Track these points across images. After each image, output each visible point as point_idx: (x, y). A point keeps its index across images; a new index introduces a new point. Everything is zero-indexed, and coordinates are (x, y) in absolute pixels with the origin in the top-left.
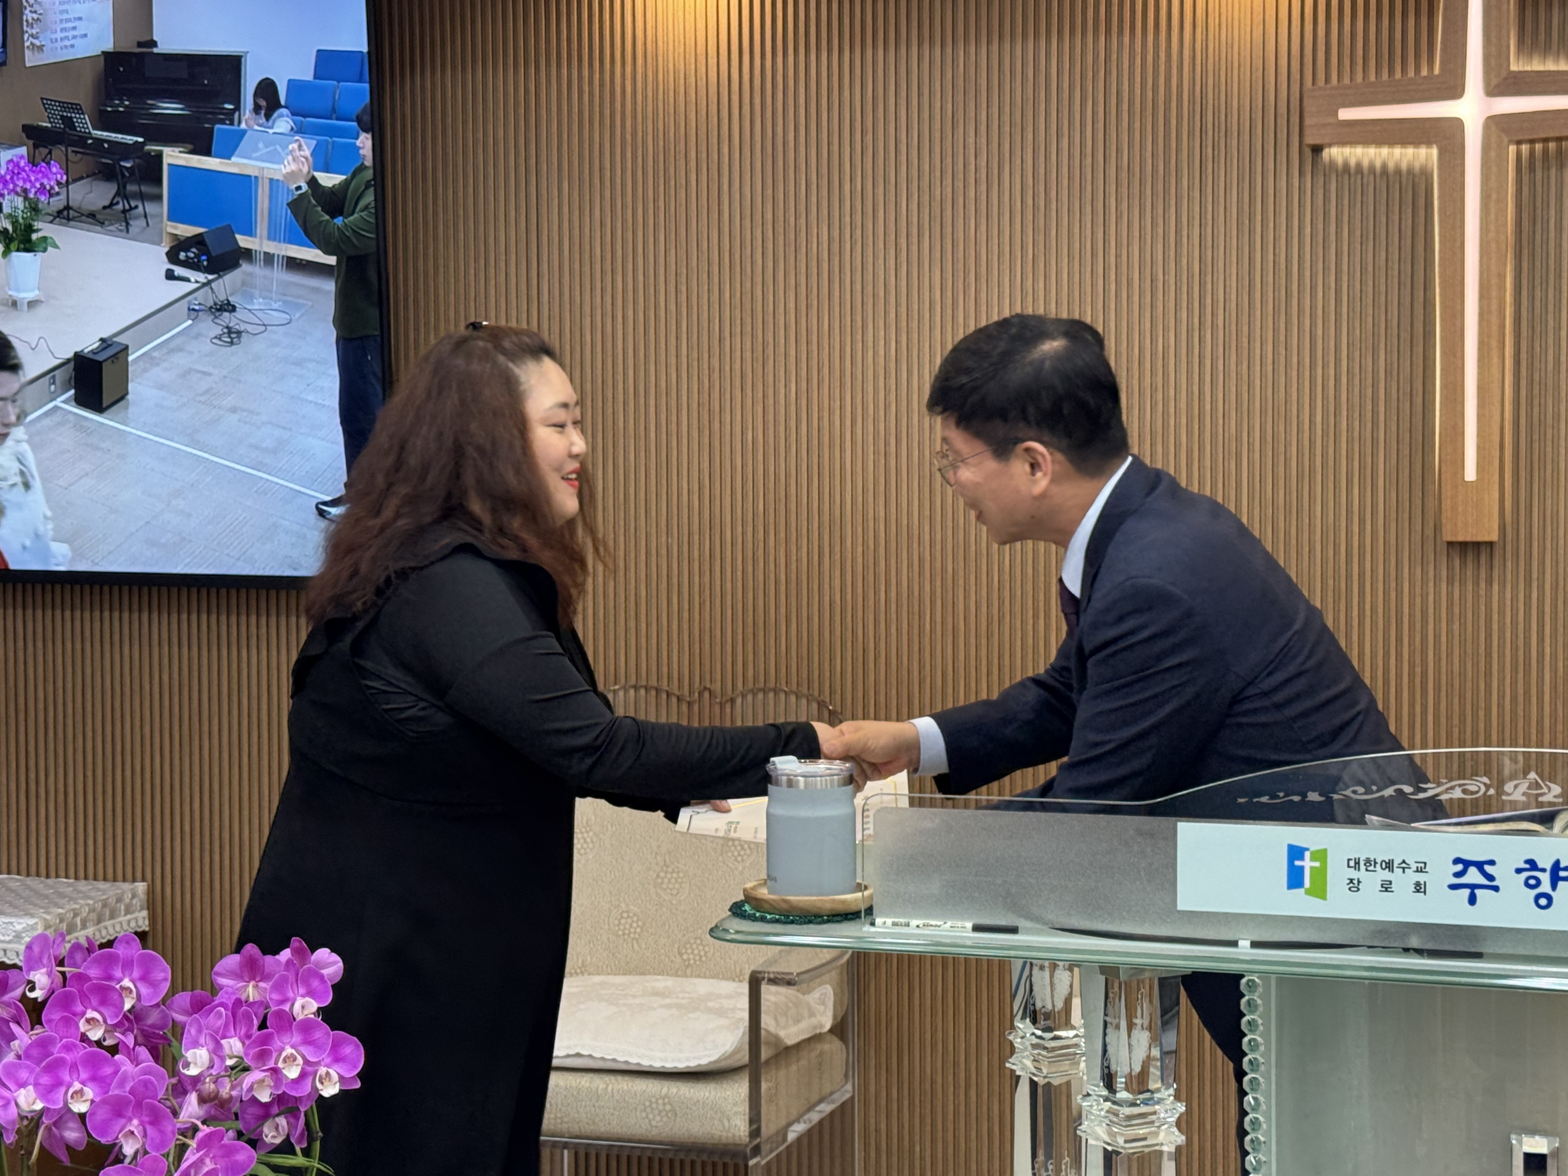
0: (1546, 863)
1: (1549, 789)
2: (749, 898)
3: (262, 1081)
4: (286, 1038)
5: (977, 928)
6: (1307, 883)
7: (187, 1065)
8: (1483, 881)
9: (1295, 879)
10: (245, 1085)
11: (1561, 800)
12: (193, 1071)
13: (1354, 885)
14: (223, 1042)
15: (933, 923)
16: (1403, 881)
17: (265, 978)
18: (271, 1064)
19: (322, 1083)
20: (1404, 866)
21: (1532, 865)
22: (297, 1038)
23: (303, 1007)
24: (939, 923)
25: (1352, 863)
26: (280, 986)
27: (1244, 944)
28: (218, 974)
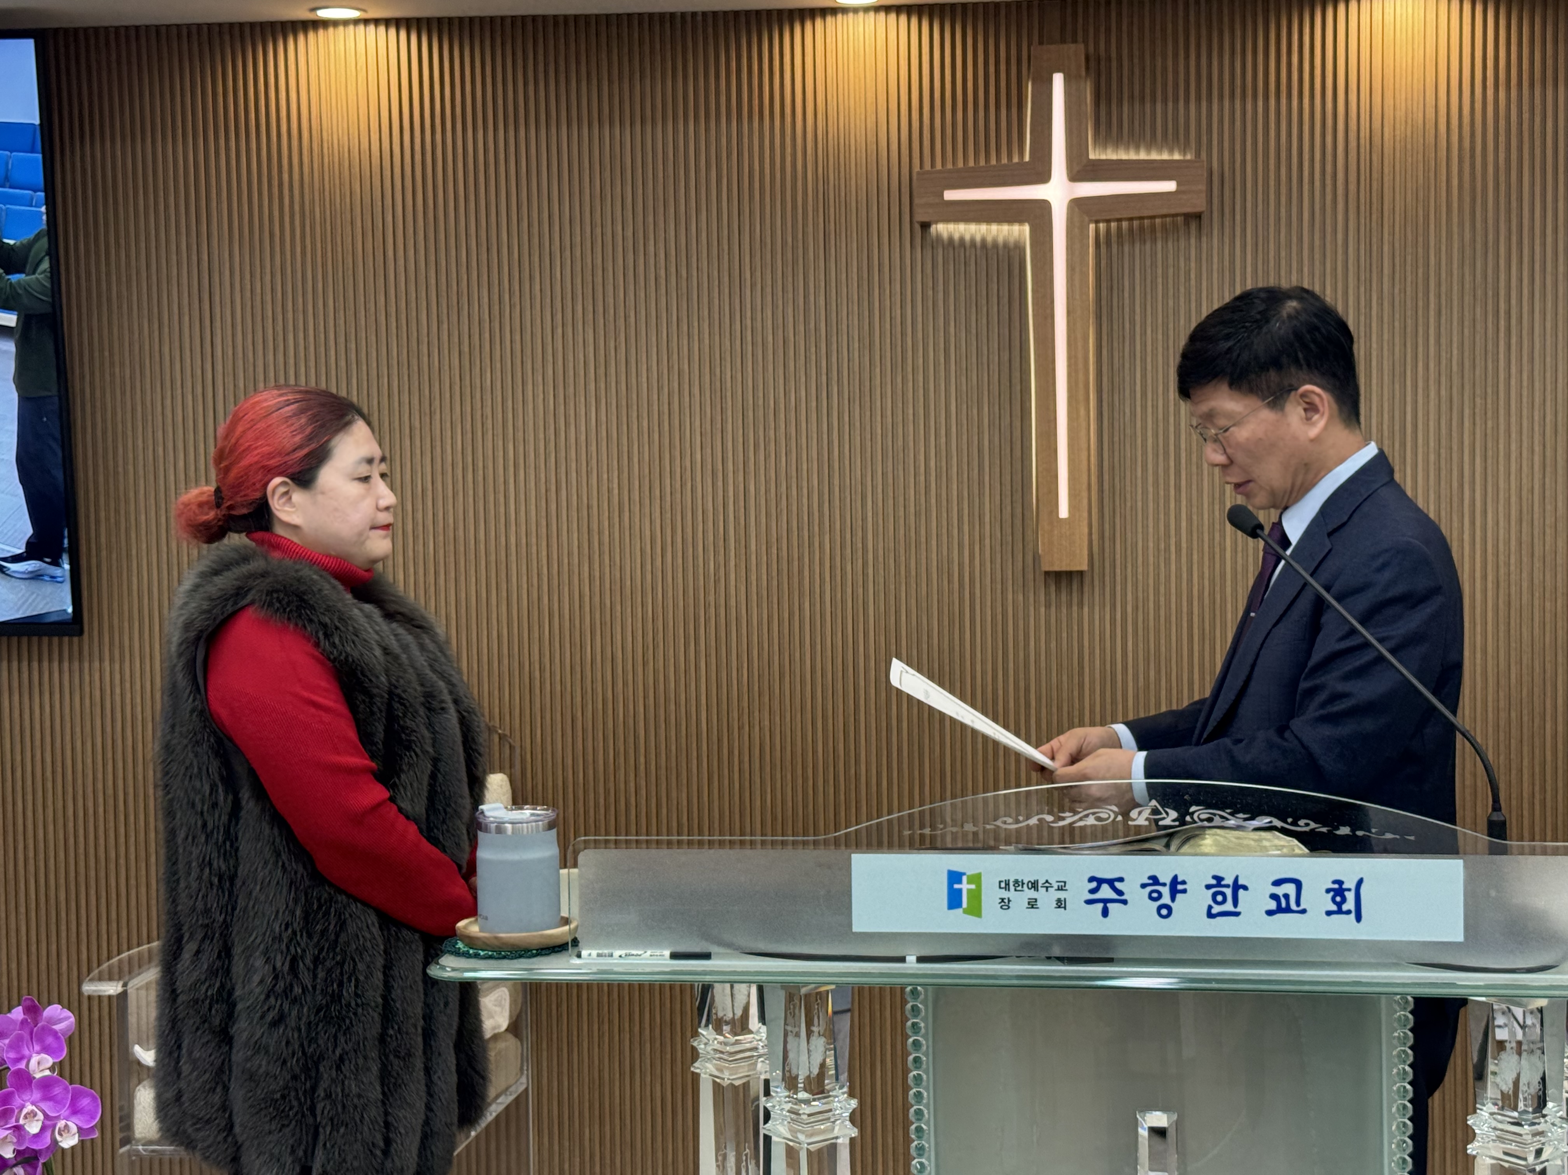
0: (1166, 878)
1: (1167, 813)
2: (462, 936)
3: (5, 1138)
4: (27, 1095)
5: (674, 956)
6: (965, 905)
8: (1114, 896)
9: (954, 900)
11: (1177, 823)
13: (1005, 904)
15: (634, 952)
16: (1046, 899)
18: (13, 1122)
19: (61, 1135)
20: (1047, 885)
21: (1155, 880)
22: (36, 1095)
23: (39, 1064)
24: (639, 952)
25: (1003, 885)
26: (15, 1044)
27: (911, 959)
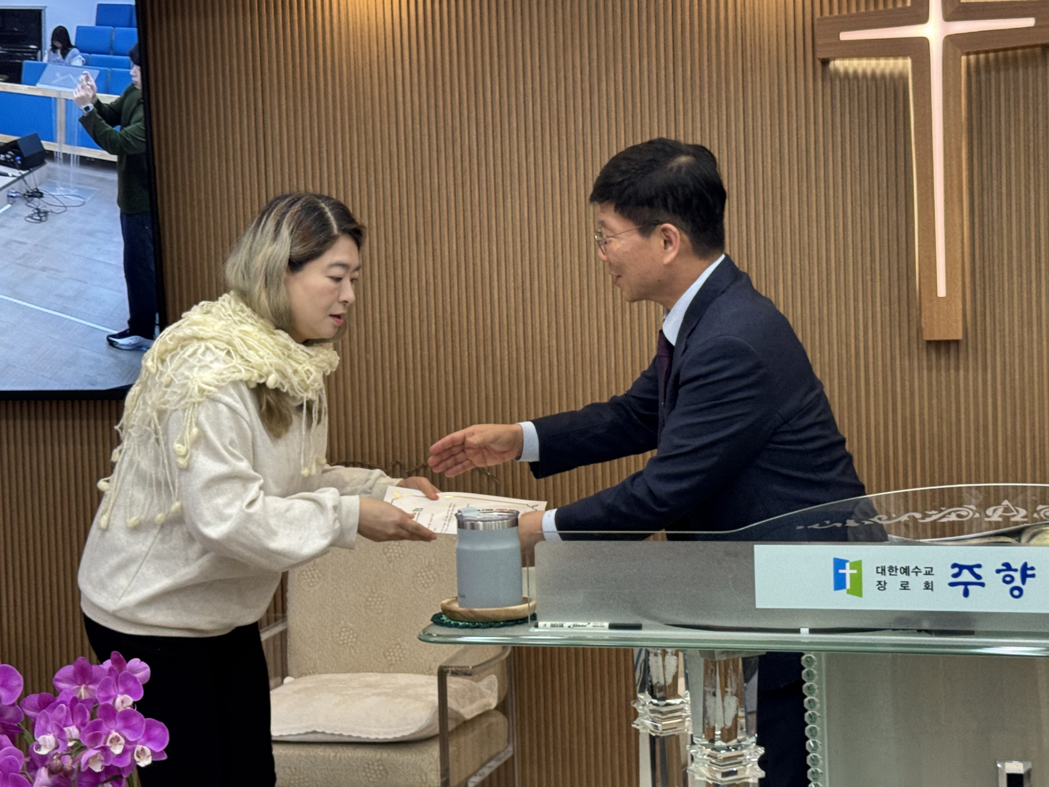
0: (1017, 565)
1: (1017, 511)
2: (446, 611)
3: (95, 757)
4: (112, 724)
5: (612, 627)
6: (848, 586)
7: (39, 747)
8: (973, 579)
9: (839, 583)
10: (84, 759)
11: (1026, 520)
12: (43, 752)
13: (882, 586)
14: (65, 729)
15: (580, 624)
16: (916, 582)
17: (94, 681)
18: (101, 745)
19: (139, 757)
20: (917, 571)
21: (1008, 566)
22: (119, 724)
23: (122, 702)
24: (584, 624)
25: (880, 570)
26: (105, 687)
27: (805, 631)
28: (58, 680)
